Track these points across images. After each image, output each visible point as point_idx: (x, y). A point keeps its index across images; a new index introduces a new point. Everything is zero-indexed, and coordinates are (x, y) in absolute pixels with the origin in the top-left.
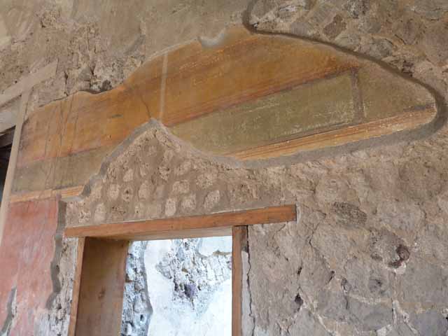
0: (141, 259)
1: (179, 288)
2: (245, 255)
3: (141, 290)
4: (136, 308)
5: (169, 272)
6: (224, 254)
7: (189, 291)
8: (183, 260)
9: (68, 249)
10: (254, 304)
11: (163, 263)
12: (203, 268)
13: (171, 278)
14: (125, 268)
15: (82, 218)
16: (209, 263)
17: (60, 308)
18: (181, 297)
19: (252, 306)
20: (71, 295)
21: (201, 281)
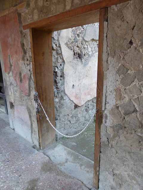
0: (58, 40)
1: (76, 54)
2: (105, 23)
3: (60, 54)
4: (58, 61)
5: (71, 47)
6: (96, 41)
7: (80, 56)
8: (77, 42)
9: (26, 35)
10: (109, 47)
11: (68, 42)
12: (86, 46)
13: (72, 50)
14: (51, 44)
15: (29, 19)
16: (89, 44)
17: (28, 60)
18: (77, 58)
19: (108, 48)
20: (31, 54)
21: (85, 52)
